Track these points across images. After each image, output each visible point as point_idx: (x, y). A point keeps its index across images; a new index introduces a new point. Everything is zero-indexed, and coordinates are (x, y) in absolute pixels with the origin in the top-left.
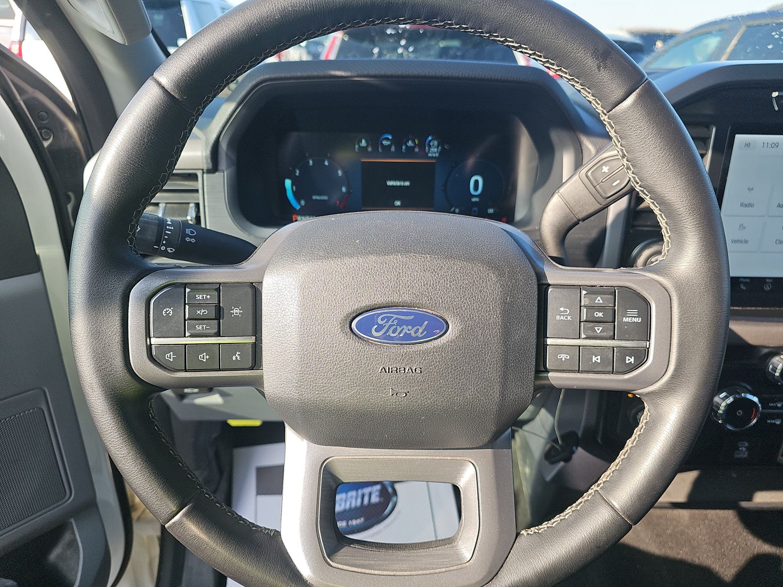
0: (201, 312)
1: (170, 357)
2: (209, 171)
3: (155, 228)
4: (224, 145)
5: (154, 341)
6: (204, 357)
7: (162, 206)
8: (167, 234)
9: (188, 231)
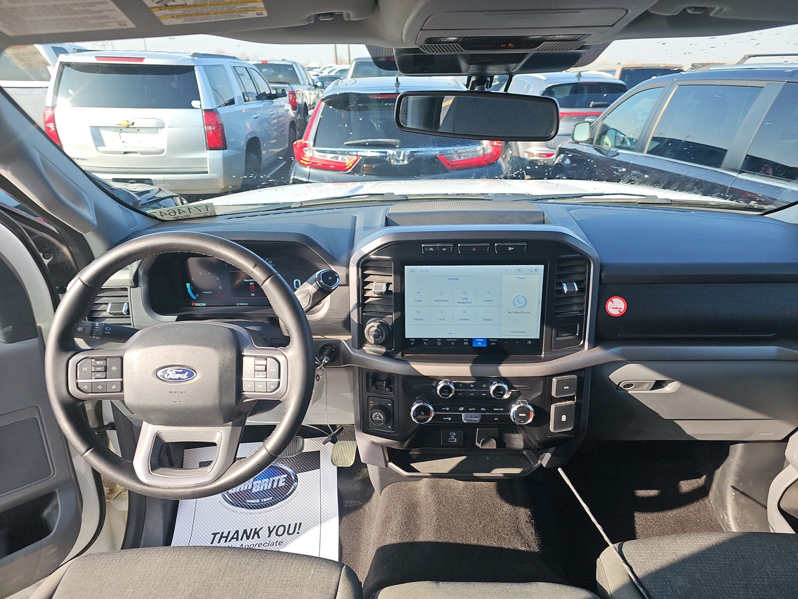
0: (98, 369)
1: (85, 387)
2: (133, 287)
3: (90, 328)
4: (141, 273)
5: (79, 381)
6: (100, 387)
7: (110, 305)
8: (95, 331)
9: (106, 328)
